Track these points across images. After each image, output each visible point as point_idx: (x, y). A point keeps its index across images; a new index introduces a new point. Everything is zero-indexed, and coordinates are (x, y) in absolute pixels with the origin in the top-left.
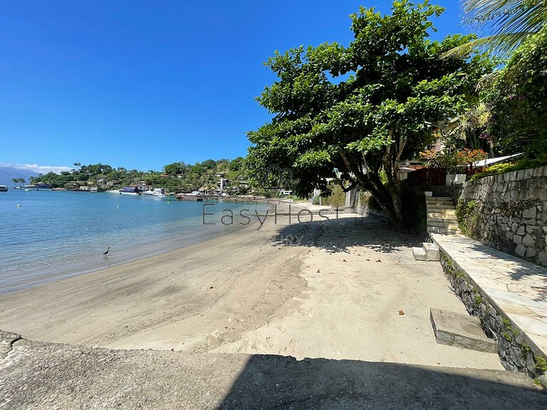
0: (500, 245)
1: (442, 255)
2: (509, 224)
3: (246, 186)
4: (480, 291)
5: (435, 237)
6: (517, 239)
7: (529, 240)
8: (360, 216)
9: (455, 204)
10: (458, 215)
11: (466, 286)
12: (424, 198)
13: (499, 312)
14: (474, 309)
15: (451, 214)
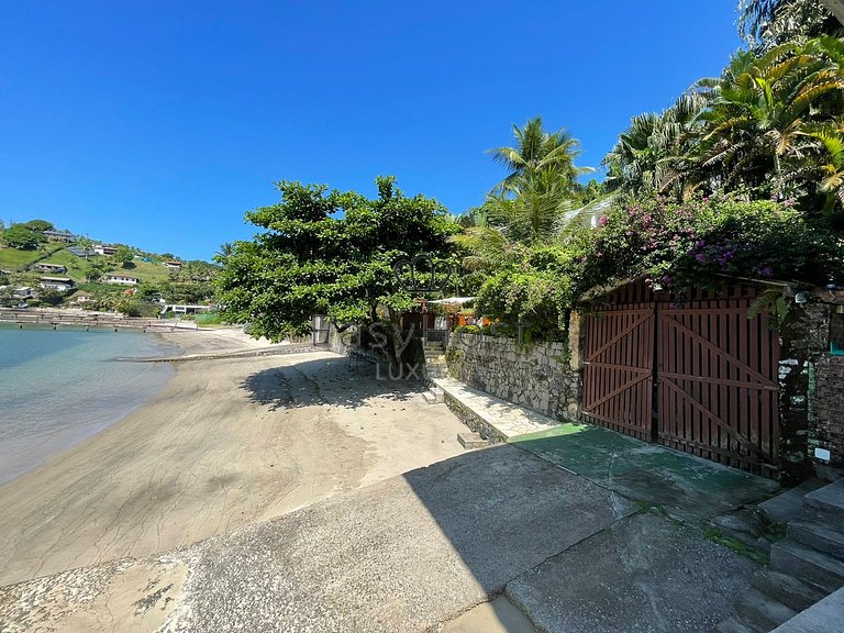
0: (478, 386)
1: (447, 397)
2: (482, 371)
3: (62, 288)
4: (479, 417)
5: (436, 381)
6: (486, 381)
7: (492, 382)
8: (340, 356)
9: (444, 350)
10: (448, 360)
11: (470, 416)
12: (421, 342)
13: (489, 425)
14: (475, 428)
15: (442, 358)
